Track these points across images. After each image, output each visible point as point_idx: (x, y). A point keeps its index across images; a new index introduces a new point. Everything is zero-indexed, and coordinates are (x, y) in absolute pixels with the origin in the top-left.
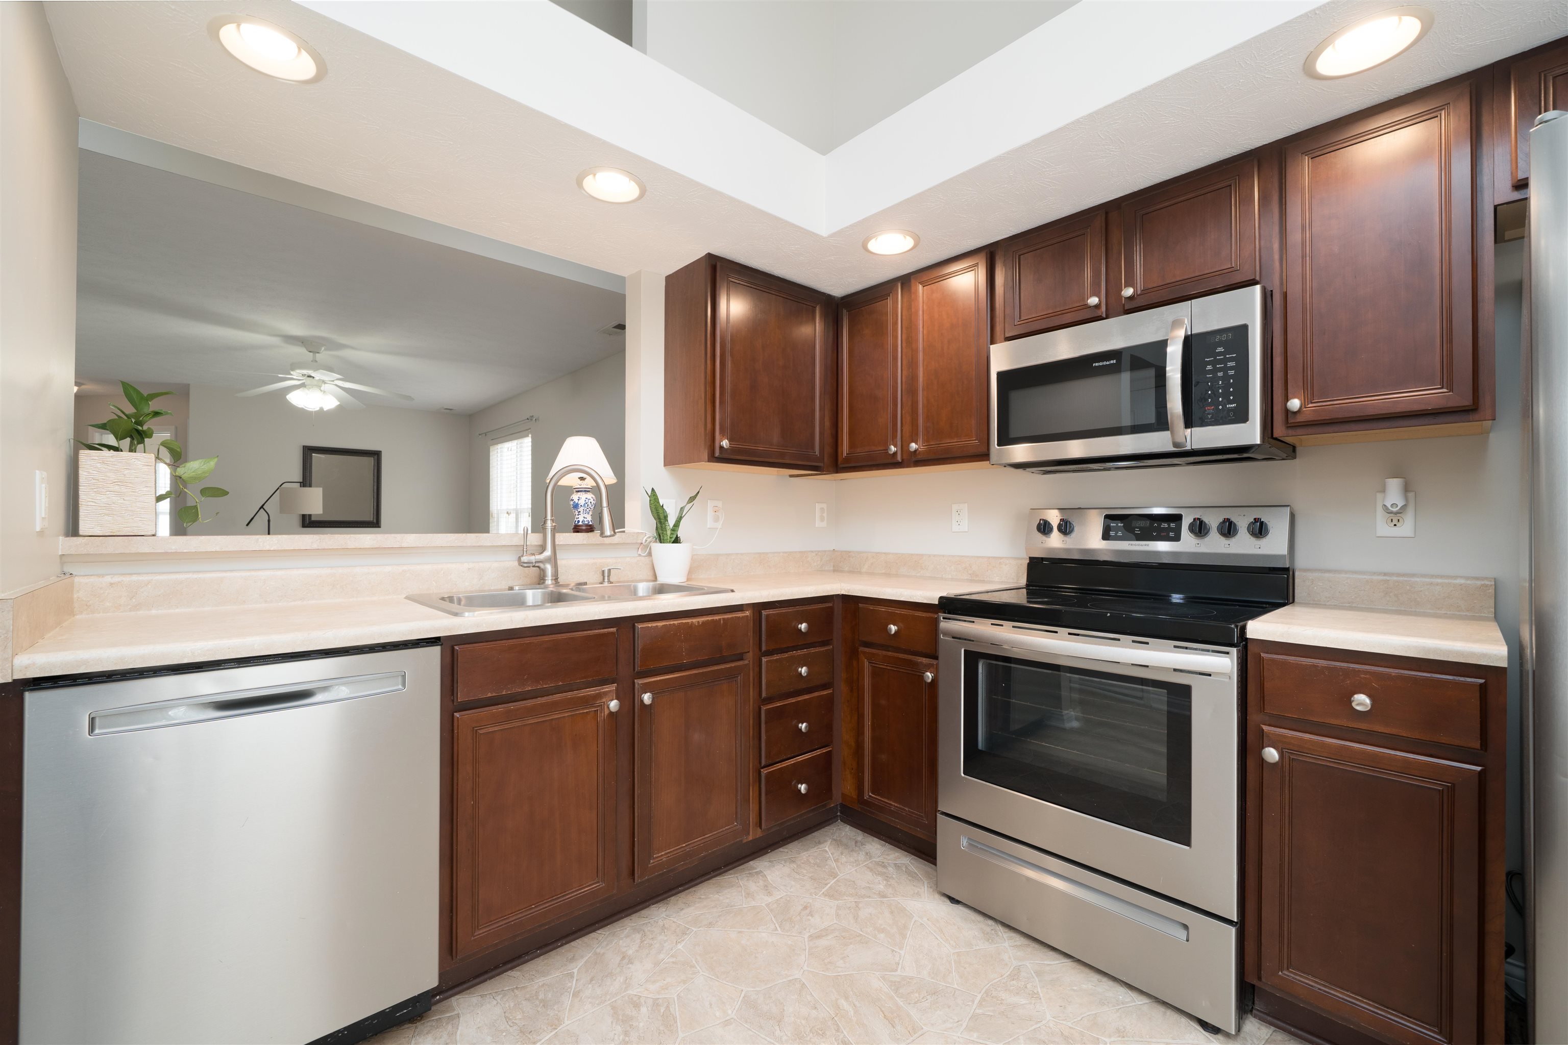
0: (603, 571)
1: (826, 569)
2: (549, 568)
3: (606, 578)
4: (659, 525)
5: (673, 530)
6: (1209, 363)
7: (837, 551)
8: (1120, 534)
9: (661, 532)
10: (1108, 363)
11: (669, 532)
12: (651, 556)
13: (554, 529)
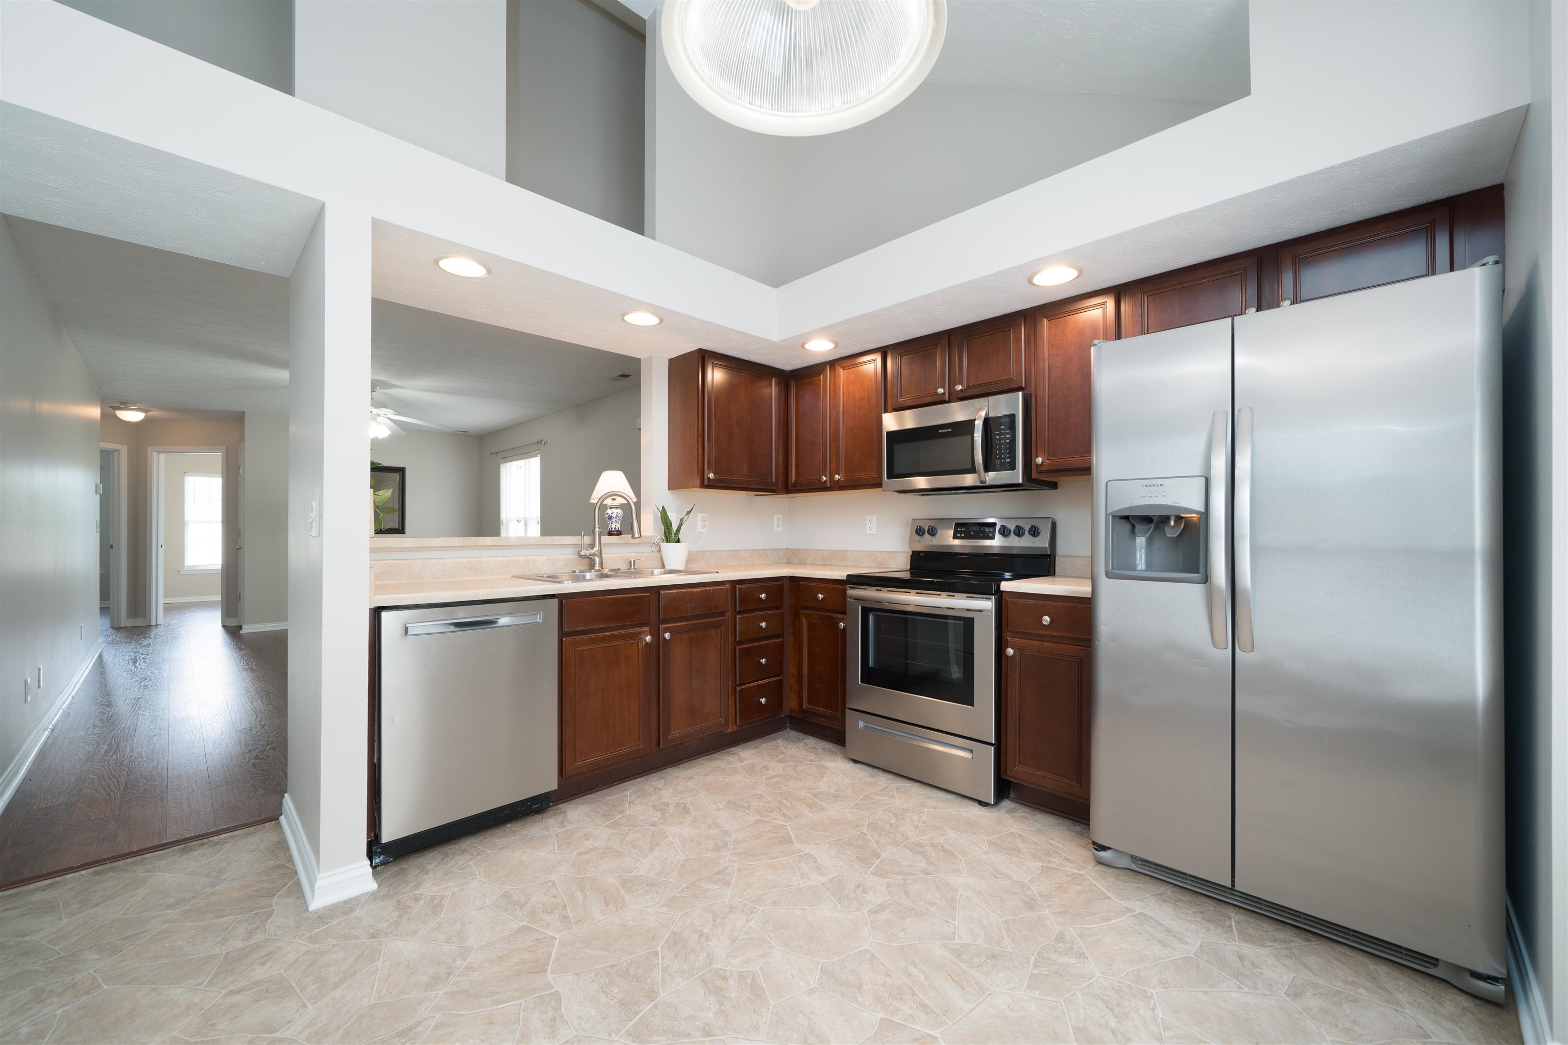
0: (631, 562)
1: (782, 562)
2: (597, 559)
3: (632, 566)
4: (666, 530)
5: (676, 534)
6: (997, 435)
7: (789, 549)
8: (963, 535)
9: (668, 535)
10: (947, 431)
11: (673, 535)
12: (661, 552)
13: (600, 533)
